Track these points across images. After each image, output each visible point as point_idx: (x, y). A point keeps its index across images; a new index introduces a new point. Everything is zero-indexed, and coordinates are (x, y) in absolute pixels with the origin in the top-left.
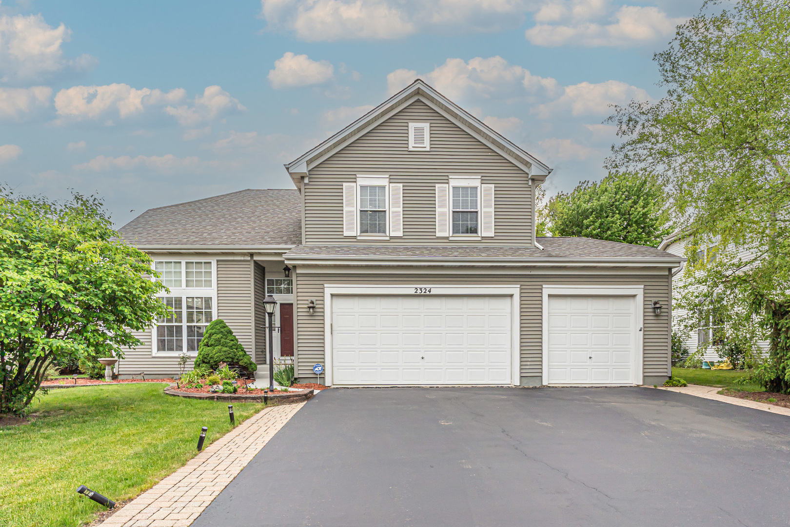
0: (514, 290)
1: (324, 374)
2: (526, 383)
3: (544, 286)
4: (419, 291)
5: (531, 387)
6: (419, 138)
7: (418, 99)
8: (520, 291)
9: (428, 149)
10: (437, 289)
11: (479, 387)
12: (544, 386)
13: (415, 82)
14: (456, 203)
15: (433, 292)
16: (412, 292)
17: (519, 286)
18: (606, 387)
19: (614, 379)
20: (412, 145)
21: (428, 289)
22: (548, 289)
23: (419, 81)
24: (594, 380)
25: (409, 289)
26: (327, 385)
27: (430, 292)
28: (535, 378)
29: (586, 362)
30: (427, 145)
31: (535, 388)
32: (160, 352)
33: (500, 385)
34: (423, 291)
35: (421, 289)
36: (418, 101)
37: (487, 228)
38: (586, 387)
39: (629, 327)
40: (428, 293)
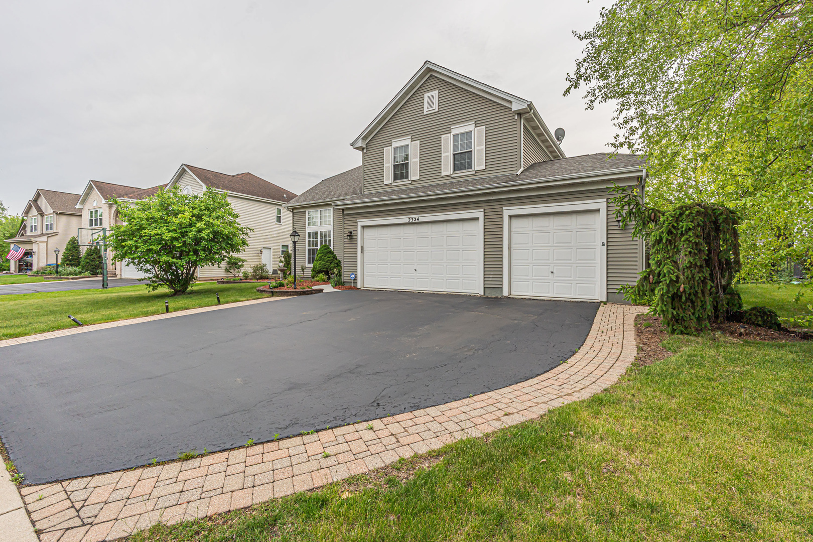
0: (479, 213)
1: (357, 280)
2: (489, 293)
3: (504, 208)
4: (411, 220)
5: (493, 296)
6: (431, 104)
7: (431, 75)
8: (484, 214)
9: (437, 110)
10: (423, 218)
11: (452, 295)
12: (505, 297)
13: (425, 63)
14: (455, 148)
15: (421, 220)
16: (407, 221)
17: (483, 210)
18: (565, 301)
19: (577, 294)
20: (426, 110)
21: (417, 218)
22: (508, 211)
23: (427, 62)
24: (556, 294)
25: (404, 219)
26: (358, 287)
27: (418, 220)
28: (497, 289)
29: (548, 277)
30: (436, 107)
31: (496, 298)
32: (309, 264)
33: (468, 294)
34: (414, 220)
35: (412, 218)
36: (431, 76)
37: (479, 163)
38: (544, 300)
39: (594, 242)
40: (417, 221)
